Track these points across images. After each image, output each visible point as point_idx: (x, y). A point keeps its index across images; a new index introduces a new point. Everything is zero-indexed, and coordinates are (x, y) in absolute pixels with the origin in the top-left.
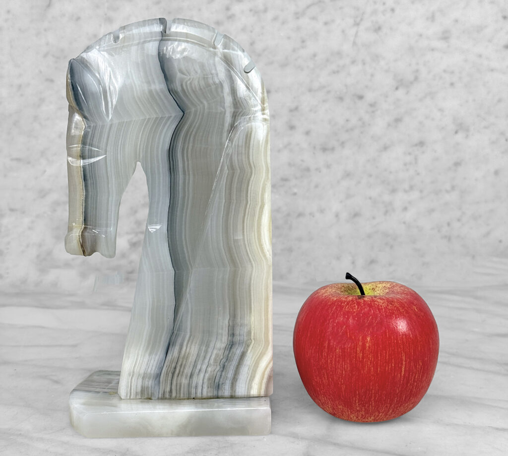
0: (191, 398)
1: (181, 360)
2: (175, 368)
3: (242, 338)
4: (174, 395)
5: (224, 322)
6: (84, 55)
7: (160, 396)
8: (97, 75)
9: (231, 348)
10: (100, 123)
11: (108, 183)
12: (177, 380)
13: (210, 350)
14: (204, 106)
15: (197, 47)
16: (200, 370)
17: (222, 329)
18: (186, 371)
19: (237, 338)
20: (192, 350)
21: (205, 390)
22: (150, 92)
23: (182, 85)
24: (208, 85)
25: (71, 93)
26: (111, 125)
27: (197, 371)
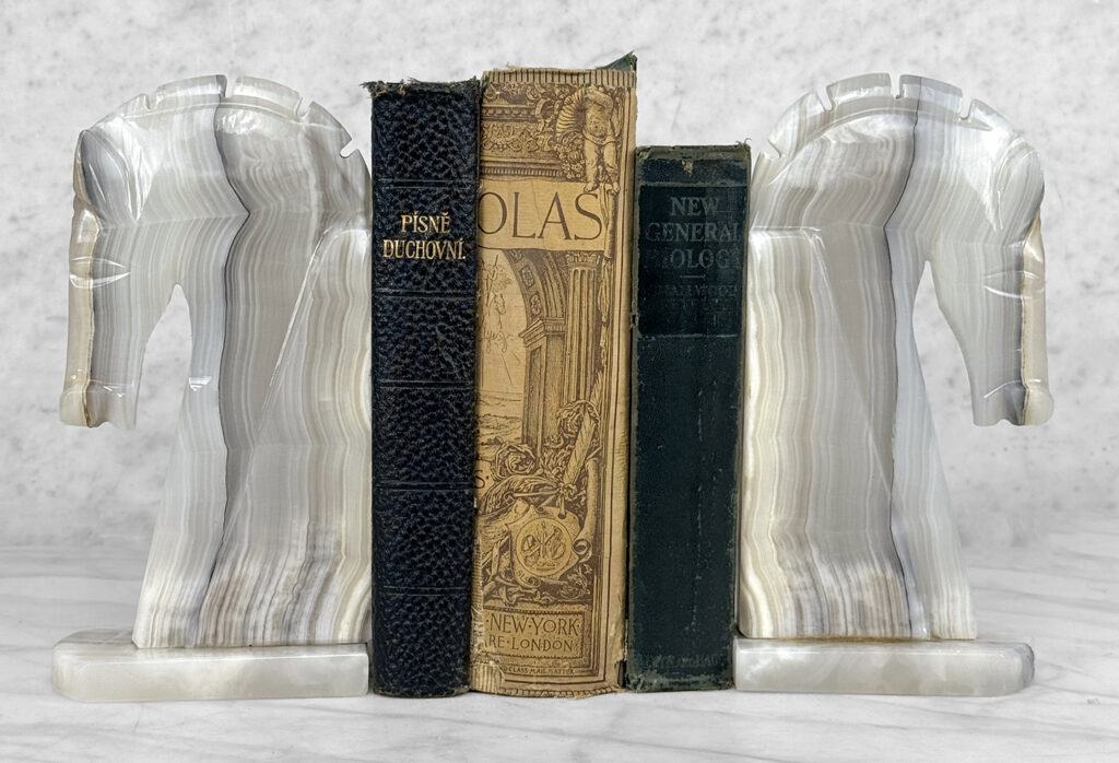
0: (246, 646)
1: (233, 585)
2: (224, 598)
3: (327, 552)
4: (220, 640)
5: (300, 528)
6: (102, 126)
7: (199, 642)
8: (120, 153)
9: (310, 567)
10: (122, 225)
11: (130, 315)
12: (225, 617)
13: (278, 570)
14: (279, 205)
15: (271, 118)
16: (262, 602)
17: (298, 538)
18: (239, 603)
19: (320, 553)
20: (251, 570)
21: (268, 632)
22: (201, 181)
23: (248, 172)
24: (286, 174)
25: (80, 180)
26: (139, 229)
27: (257, 603)
